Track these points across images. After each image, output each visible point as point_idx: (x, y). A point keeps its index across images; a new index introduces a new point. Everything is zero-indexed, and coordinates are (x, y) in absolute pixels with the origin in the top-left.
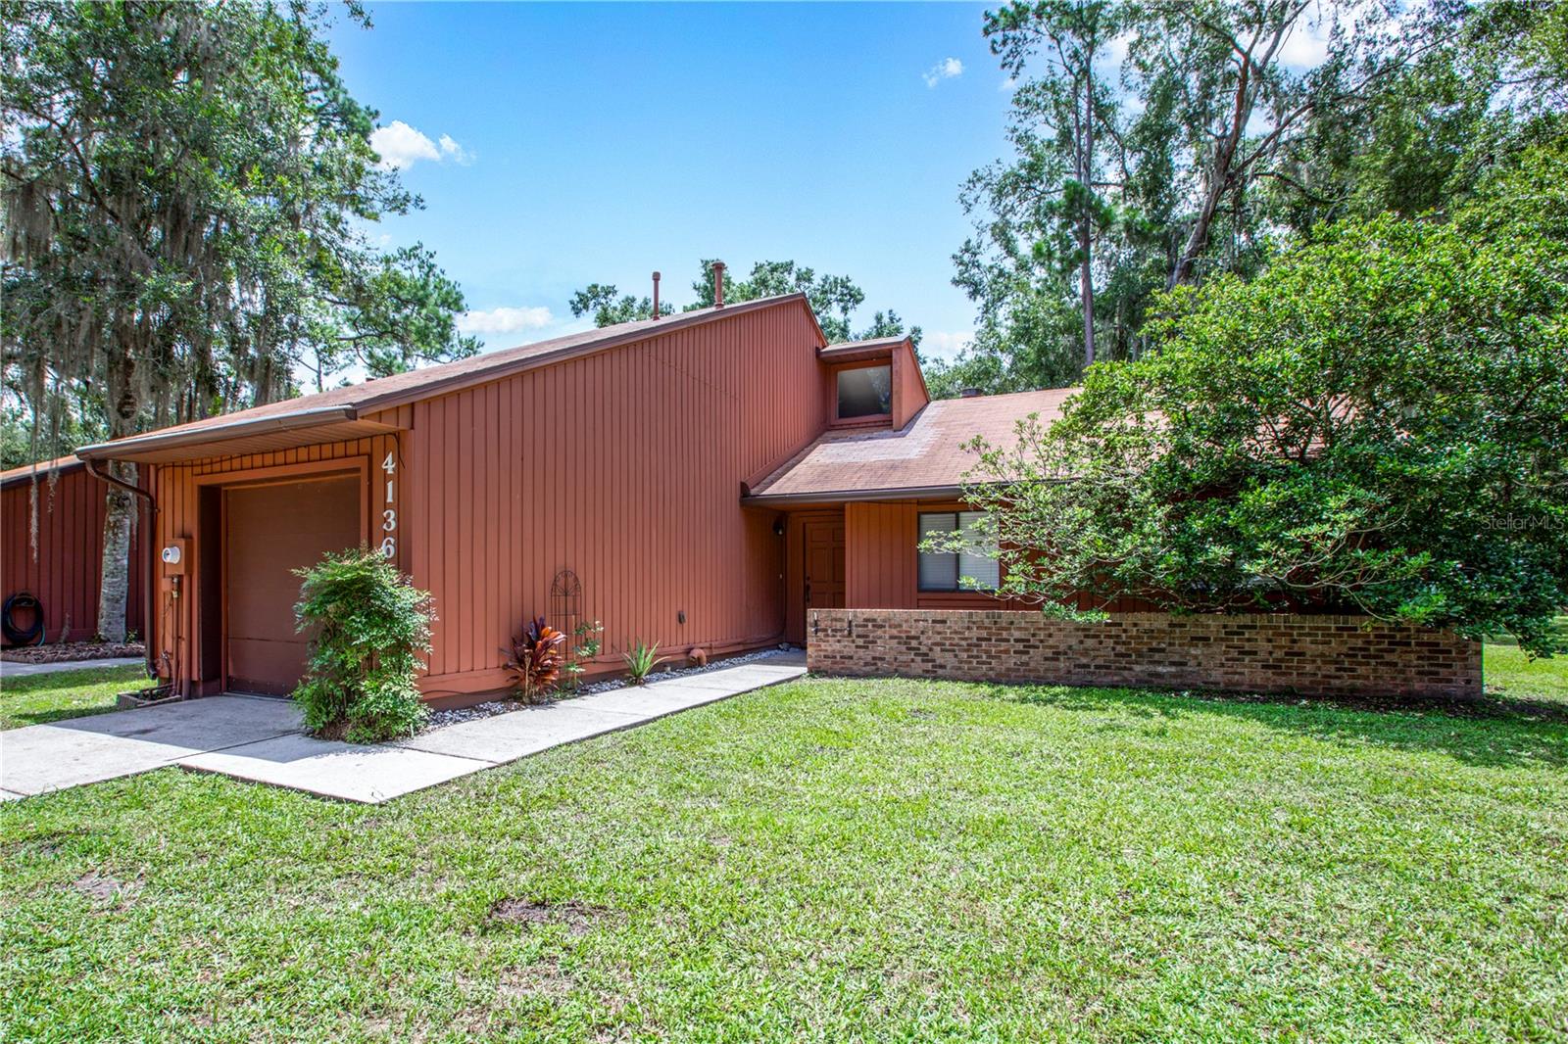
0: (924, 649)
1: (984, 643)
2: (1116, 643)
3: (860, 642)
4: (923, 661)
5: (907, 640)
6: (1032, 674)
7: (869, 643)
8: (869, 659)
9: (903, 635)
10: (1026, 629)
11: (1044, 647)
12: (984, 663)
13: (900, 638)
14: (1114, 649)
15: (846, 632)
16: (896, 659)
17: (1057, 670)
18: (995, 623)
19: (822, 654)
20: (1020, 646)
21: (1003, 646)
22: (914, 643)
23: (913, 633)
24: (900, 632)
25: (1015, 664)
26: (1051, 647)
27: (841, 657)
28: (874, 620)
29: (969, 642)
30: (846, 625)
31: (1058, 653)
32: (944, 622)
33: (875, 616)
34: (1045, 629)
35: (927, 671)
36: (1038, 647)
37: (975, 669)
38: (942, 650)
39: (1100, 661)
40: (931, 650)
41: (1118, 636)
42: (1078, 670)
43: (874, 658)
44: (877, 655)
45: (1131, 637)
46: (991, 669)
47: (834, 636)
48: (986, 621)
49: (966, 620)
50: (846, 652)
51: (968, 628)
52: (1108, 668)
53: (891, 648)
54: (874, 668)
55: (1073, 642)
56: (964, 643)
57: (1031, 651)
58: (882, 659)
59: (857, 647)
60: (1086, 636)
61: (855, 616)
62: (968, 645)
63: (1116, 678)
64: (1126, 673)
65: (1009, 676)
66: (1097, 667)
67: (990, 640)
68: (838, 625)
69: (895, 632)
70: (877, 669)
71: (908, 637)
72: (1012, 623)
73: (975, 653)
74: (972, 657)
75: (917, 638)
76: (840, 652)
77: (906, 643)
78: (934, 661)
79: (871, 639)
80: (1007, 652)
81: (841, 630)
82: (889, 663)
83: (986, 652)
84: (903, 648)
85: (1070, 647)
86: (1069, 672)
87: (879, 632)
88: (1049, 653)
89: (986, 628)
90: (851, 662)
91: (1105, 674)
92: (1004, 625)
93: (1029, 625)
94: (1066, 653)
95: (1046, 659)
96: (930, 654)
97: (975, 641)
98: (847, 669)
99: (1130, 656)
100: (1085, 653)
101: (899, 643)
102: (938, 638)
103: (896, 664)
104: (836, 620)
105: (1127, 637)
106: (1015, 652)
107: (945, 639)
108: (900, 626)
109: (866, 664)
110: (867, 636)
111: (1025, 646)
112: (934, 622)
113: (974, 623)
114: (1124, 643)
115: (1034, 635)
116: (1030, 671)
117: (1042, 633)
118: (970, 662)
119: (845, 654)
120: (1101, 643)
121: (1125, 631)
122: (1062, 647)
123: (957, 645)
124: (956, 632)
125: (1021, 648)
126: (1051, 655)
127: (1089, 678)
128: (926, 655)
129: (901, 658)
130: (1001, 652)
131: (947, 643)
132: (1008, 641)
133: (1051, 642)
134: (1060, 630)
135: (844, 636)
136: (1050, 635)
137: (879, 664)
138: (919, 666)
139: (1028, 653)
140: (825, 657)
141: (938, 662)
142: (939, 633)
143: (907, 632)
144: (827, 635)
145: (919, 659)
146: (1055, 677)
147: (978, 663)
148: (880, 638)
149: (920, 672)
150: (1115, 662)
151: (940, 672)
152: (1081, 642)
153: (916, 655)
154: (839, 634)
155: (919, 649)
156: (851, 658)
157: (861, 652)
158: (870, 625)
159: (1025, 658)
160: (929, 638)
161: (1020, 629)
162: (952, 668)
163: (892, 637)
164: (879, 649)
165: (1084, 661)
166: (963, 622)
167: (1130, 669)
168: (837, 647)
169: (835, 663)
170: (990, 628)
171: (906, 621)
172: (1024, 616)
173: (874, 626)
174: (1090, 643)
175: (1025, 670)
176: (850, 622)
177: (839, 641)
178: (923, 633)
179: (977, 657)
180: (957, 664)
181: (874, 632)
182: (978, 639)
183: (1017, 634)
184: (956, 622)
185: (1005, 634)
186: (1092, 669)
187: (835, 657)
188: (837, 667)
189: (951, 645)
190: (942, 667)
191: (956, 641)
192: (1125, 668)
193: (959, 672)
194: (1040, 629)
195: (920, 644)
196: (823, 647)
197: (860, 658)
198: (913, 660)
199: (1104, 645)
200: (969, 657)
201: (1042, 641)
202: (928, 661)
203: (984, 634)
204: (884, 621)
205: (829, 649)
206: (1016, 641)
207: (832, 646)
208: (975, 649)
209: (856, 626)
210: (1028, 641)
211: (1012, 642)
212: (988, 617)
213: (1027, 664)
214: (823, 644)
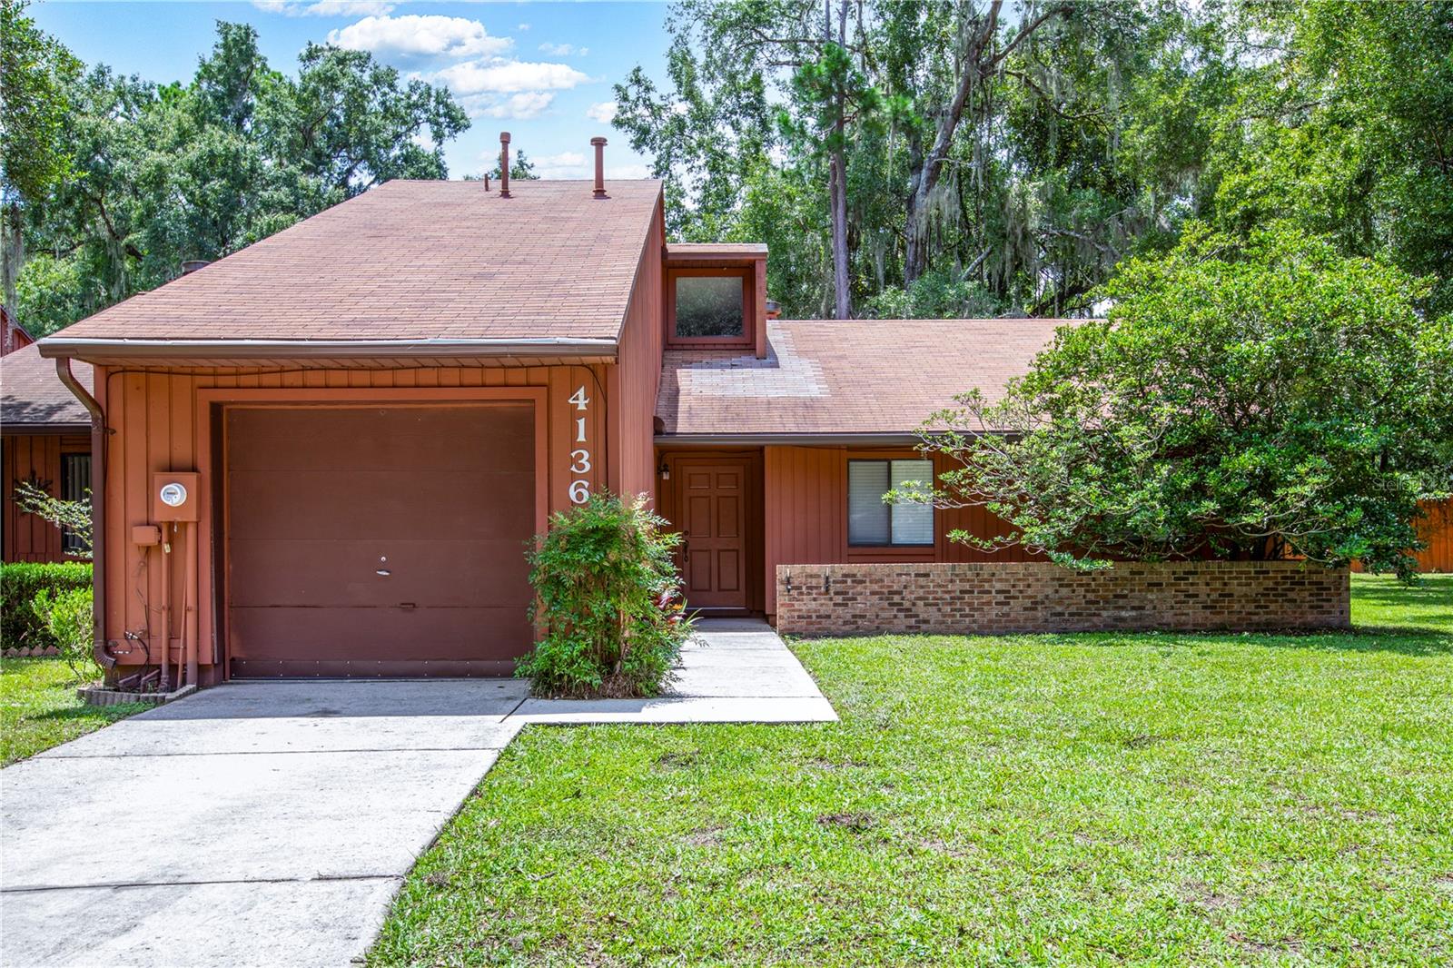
0: (907, 604)
1: (966, 596)
2: (1087, 591)
3: (839, 599)
4: (906, 617)
5: (890, 596)
6: (1012, 625)
7: (848, 600)
8: (849, 617)
9: (885, 590)
10: (1007, 580)
11: (1024, 598)
12: (967, 616)
13: (882, 593)
14: (1085, 597)
15: (823, 589)
16: (877, 616)
17: (1035, 619)
18: (978, 575)
19: (796, 614)
20: (1001, 598)
21: (986, 598)
22: (896, 599)
23: (895, 588)
24: (881, 587)
25: (997, 615)
26: (1030, 597)
27: (817, 617)
28: (854, 576)
29: (953, 595)
30: (822, 581)
31: (1036, 603)
32: (926, 575)
33: (855, 571)
34: (1024, 580)
35: (911, 627)
36: (1017, 598)
37: (958, 622)
38: (926, 605)
39: (1073, 609)
40: (914, 604)
41: (1089, 585)
42: (1054, 618)
43: (854, 616)
44: (858, 612)
45: (1099, 585)
46: (974, 622)
47: (809, 594)
48: (969, 573)
49: (949, 573)
50: (823, 611)
51: (952, 581)
52: (1080, 615)
53: (872, 605)
54: (854, 626)
55: (1049, 591)
56: (947, 596)
57: (1012, 601)
58: (863, 617)
59: (835, 605)
60: (1061, 586)
61: (833, 572)
62: (951, 598)
63: (1087, 624)
64: (1095, 619)
65: (991, 628)
66: (1071, 615)
67: (972, 592)
68: (814, 582)
69: (876, 587)
70: (858, 628)
71: (890, 593)
72: (993, 575)
73: (958, 606)
74: (955, 610)
75: (899, 593)
76: (815, 611)
77: (888, 599)
78: (917, 616)
79: (850, 595)
80: (989, 603)
81: (817, 588)
82: (870, 621)
83: (970, 604)
84: (885, 604)
85: (1047, 597)
86: (1046, 621)
87: (859, 588)
88: (1028, 603)
89: (968, 580)
90: (829, 621)
91: (1078, 621)
92: (986, 577)
93: (1009, 577)
94: (1043, 603)
95: (1025, 609)
96: (914, 609)
97: (958, 594)
98: (825, 629)
99: (1098, 602)
100: (1061, 600)
101: (881, 599)
102: (921, 592)
103: (877, 621)
104: (811, 576)
105: (1096, 585)
106: (996, 604)
107: (929, 593)
108: (882, 581)
109: (845, 623)
110: (846, 593)
111: (1005, 598)
112: (917, 575)
113: (957, 575)
114: (1094, 591)
115: (1014, 586)
116: (1011, 621)
117: (1021, 584)
118: (954, 616)
119: (822, 613)
120: (1074, 591)
121: (1094, 579)
122: (1040, 597)
123: (942, 599)
124: (940, 586)
125: (1003, 599)
126: (1029, 605)
127: (1064, 625)
128: (909, 610)
129: (884, 615)
130: (983, 604)
131: (931, 597)
132: (990, 592)
133: (1030, 592)
134: (1038, 580)
135: (820, 594)
136: (1029, 586)
137: (860, 621)
138: (902, 621)
139: (1008, 604)
140: (799, 617)
141: (921, 617)
142: (922, 587)
143: (889, 587)
144: (802, 594)
145: (901, 615)
146: (1033, 626)
147: (961, 616)
148: (861, 594)
149: (903, 628)
150: (1086, 609)
151: (924, 626)
152: (1057, 591)
153: (899, 610)
154: (814, 591)
155: (901, 604)
156: (828, 617)
157: (840, 610)
158: (849, 580)
159: (1006, 609)
160: (912, 593)
161: (1000, 580)
162: (936, 622)
163: (873, 593)
164: (859, 607)
165: (1059, 609)
166: (946, 575)
167: (1099, 615)
168: (813, 605)
169: (812, 623)
170: (973, 580)
171: (888, 575)
172: (1004, 568)
173: (853, 582)
174: (1064, 591)
175: (1006, 621)
176: (827, 578)
177: (815, 599)
178: (905, 587)
179: (960, 610)
180: (940, 618)
181: (854, 587)
182: (961, 592)
183: (998, 586)
184: (939, 576)
185: (987, 586)
186: (1066, 617)
187: (810, 617)
188: (813, 628)
189: (935, 598)
190: (926, 622)
191: (939, 595)
192: (1094, 615)
193: (943, 626)
194: (1019, 580)
195: (903, 598)
196: (796, 607)
197: (839, 617)
198: (895, 617)
199: (1076, 593)
200: (952, 610)
201: (1021, 592)
202: (911, 616)
203: (967, 586)
204: (865, 576)
205: (804, 608)
206: (998, 592)
207: (807, 605)
208: (958, 602)
209: (834, 582)
210: (1009, 592)
211: (994, 594)
212: (970, 569)
213: (1008, 615)
214: (796, 603)
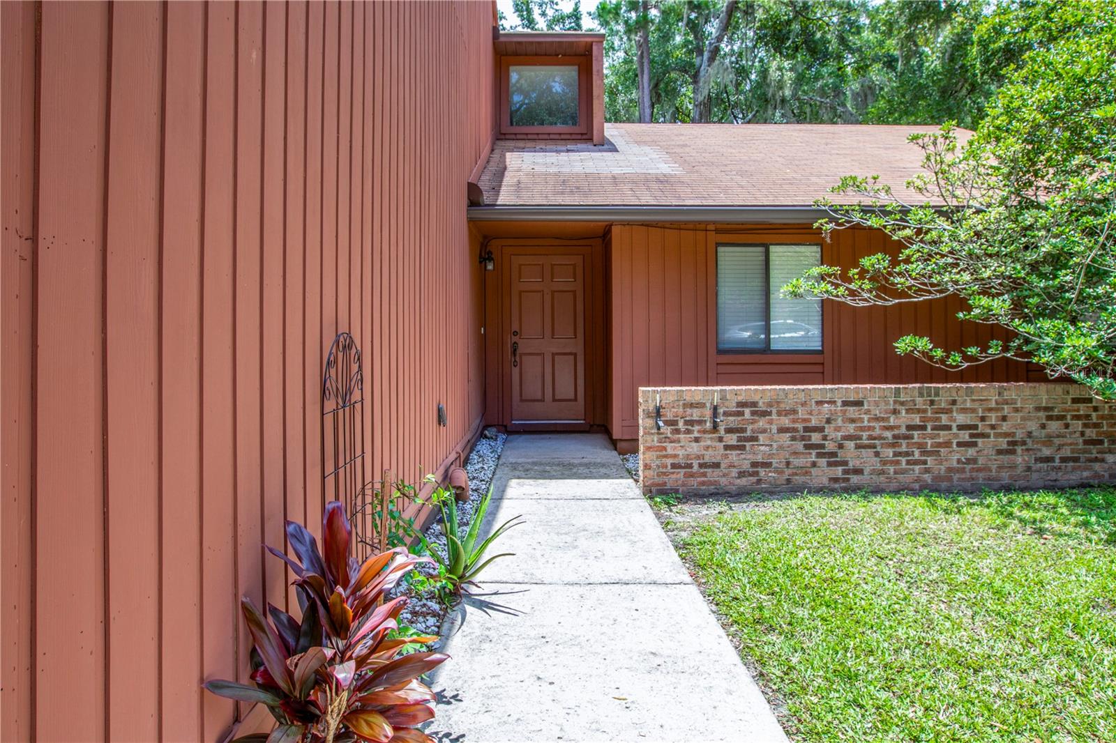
0: (830, 446)
1: (916, 433)
2: (1085, 425)
3: (732, 439)
4: (830, 464)
5: (807, 435)
6: (981, 475)
7: (745, 440)
8: (746, 466)
9: (800, 426)
10: (973, 411)
11: (997, 435)
12: (916, 462)
13: (795, 430)
14: (1082, 434)
15: (709, 425)
16: (788, 464)
17: (1013, 467)
18: (932, 402)
19: (669, 461)
20: (965, 436)
21: (943, 436)
22: (816, 438)
23: (814, 423)
24: (794, 421)
25: (959, 461)
26: (1006, 435)
27: (701, 466)
28: (754, 404)
29: (896, 432)
30: (708, 413)
31: (1014, 443)
32: (859, 403)
33: (756, 398)
34: (996, 410)
35: (836, 480)
36: (988, 436)
37: (904, 472)
38: (858, 447)
39: (1067, 452)
40: (841, 446)
41: (1088, 417)
42: (1039, 465)
43: (754, 464)
44: (759, 459)
45: (1102, 417)
46: (927, 471)
47: (688, 432)
48: (919, 400)
49: (891, 400)
50: (709, 457)
51: (895, 412)
52: (1076, 460)
53: (781, 447)
54: (754, 479)
55: (1033, 426)
56: (888, 434)
57: (980, 441)
58: (767, 465)
59: (727, 447)
60: (1050, 418)
61: (723, 398)
62: (895, 437)
63: (1085, 474)
64: (1097, 466)
65: (950, 479)
66: (1063, 460)
67: (923, 428)
68: (695, 414)
69: (786, 421)
70: (759, 481)
71: (806, 429)
72: (954, 402)
73: (904, 449)
74: (900, 454)
75: (821, 429)
76: (698, 457)
77: (803, 438)
78: (845, 463)
79: (749, 433)
80: (947, 444)
81: (700, 422)
82: (777, 471)
83: (921, 446)
84: (799, 446)
85: (1030, 434)
86: (1029, 469)
87: (762, 423)
88: (1003, 443)
89: (919, 411)
90: (717, 471)
91: (1074, 469)
92: (943, 405)
93: (976, 405)
94: (1024, 443)
95: (1000, 452)
96: (840, 453)
97: (903, 430)
98: (711, 483)
99: (1101, 442)
100: (1048, 441)
101: (793, 439)
102: (851, 429)
103: (788, 472)
104: (692, 405)
105: (1099, 417)
106: (959, 444)
107: (862, 429)
108: (794, 412)
109: (741, 474)
110: (743, 430)
111: (972, 436)
112: (845, 403)
113: (902, 403)
114: (1096, 425)
115: (983, 419)
116: (979, 470)
117: (993, 415)
118: (898, 462)
119: (707, 459)
120: (1067, 426)
121: (1096, 409)
122: (1019, 435)
123: (880, 438)
124: (877, 419)
125: (967, 438)
126: (1005, 446)
127: (1053, 475)
128: (834, 454)
129: (797, 462)
130: (939, 445)
131: (865, 435)
132: (949, 428)
133: (1005, 427)
134: (1017, 410)
135: (705, 432)
136: (1004, 419)
137: (762, 471)
138: (823, 473)
139: (974, 444)
140: (674, 466)
141: (851, 465)
142: (853, 421)
143: (805, 420)
144: (677, 431)
145: (823, 462)
146: (1011, 477)
147: (908, 463)
148: (764, 431)
149: (825, 481)
150: (1085, 451)
151: (855, 479)
152: (1043, 426)
153: (819, 455)
154: (696, 428)
155: (823, 446)
156: (716, 465)
157: (733, 455)
158: (747, 411)
159: (971, 452)
160: (838, 429)
161: (964, 410)
162: (873, 472)
163: (782, 430)
164: (761, 451)
165: (1046, 452)
166: (887, 403)
167: (1103, 460)
168: (694, 448)
169: (692, 475)
170: (925, 411)
171: (804, 404)
172: (970, 392)
173: (753, 413)
174: (1054, 426)
175: (972, 470)
176: (715, 408)
177: (697, 440)
178: (828, 421)
179: (907, 454)
180: (879, 467)
181: (754, 422)
182: (909, 428)
183: (961, 419)
184: (877, 404)
185: (944, 419)
186: (1057, 463)
187: (690, 466)
188: (694, 483)
189: (871, 438)
190: (858, 471)
191: (877, 432)
192: (1096, 460)
193: (882, 478)
194: (990, 410)
195: (825, 438)
196: (670, 451)
197: (732, 466)
198: (814, 464)
199: (1071, 429)
200: (895, 454)
201: (993, 427)
202: (836, 464)
203: (917, 420)
204: (770, 405)
205: (681, 453)
206: (960, 428)
207: (686, 448)
208: (904, 443)
209: (725, 414)
210: (976, 427)
211: (955, 430)
212: (921, 395)
213: (974, 461)
214: (669, 446)
